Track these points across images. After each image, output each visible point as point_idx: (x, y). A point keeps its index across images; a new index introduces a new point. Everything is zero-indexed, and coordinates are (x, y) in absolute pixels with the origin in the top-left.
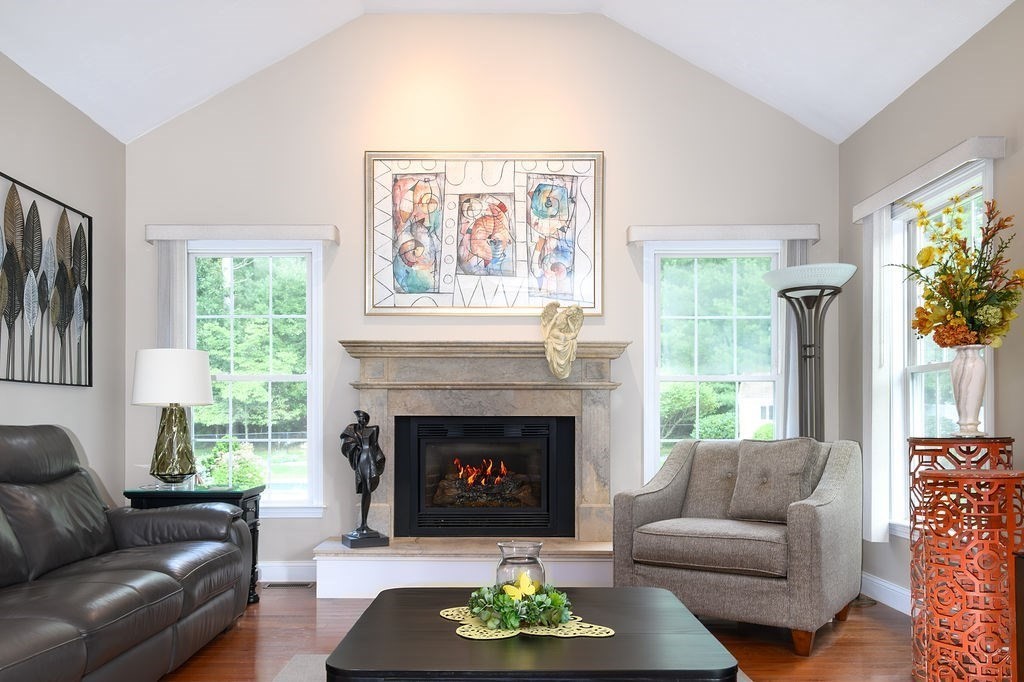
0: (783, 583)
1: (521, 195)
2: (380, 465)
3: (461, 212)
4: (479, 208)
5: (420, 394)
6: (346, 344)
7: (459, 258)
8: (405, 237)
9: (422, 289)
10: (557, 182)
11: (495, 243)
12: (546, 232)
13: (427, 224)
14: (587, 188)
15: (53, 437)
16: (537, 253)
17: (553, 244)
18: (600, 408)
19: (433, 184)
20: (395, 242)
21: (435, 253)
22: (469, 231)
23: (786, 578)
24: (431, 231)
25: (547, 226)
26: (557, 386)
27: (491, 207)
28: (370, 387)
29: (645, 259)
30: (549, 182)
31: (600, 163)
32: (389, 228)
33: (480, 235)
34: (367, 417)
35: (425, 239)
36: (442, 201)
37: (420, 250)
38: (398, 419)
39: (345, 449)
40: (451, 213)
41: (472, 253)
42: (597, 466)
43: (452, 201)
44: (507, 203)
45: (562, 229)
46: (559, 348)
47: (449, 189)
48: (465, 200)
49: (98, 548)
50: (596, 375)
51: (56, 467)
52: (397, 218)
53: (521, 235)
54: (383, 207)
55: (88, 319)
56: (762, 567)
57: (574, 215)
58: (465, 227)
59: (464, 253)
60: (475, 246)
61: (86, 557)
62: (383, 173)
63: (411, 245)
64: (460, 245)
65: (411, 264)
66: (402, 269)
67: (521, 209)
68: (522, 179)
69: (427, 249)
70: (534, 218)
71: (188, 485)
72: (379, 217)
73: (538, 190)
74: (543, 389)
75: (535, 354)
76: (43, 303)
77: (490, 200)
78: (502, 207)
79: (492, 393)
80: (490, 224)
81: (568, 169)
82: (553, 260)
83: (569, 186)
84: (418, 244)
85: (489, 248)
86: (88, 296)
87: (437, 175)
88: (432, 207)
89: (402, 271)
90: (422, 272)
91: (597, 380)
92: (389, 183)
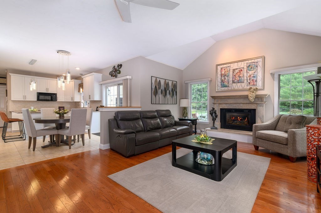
0: (287, 146)
1: (245, 67)
2: (216, 116)
3: (233, 72)
4: (237, 71)
5: (225, 105)
6: (212, 97)
7: (233, 81)
8: (223, 78)
9: (226, 86)
10: (253, 64)
11: (240, 77)
12: (251, 74)
13: (227, 75)
14: (260, 64)
15: (168, 111)
16: (249, 78)
17: (252, 76)
18: (262, 107)
19: (228, 68)
20: (221, 79)
21: (228, 80)
22: (235, 76)
23: (287, 145)
24: (227, 76)
25: (251, 72)
26: (251, 103)
27: (239, 71)
28: (216, 104)
29: (275, 76)
30: (252, 64)
31: (264, 58)
32: (220, 77)
33: (237, 76)
34: (214, 109)
35: (226, 78)
36: (230, 71)
37: (225, 80)
38: (221, 109)
39: (210, 113)
40: (231, 73)
41: (235, 79)
42: (261, 119)
43: (231, 71)
44: (242, 69)
45: (254, 73)
46: (251, 96)
47: (231, 68)
48: (234, 70)
49: (172, 125)
50: (261, 101)
51: (168, 115)
52: (221, 75)
53: (245, 75)
54: (219, 73)
55: (176, 95)
56: (281, 142)
57: (257, 69)
58: (234, 75)
59: (234, 79)
60: (236, 78)
61: (170, 126)
62: (219, 68)
63: (224, 79)
64: (233, 78)
65: (224, 82)
66: (222, 83)
67: (245, 70)
68: (246, 64)
69: (227, 79)
70: (248, 71)
71: (186, 118)
72: (218, 75)
73: (249, 66)
74: (249, 104)
75: (246, 97)
76: (170, 93)
77: (239, 69)
78: (241, 70)
79: (238, 104)
80: (239, 74)
81: (256, 61)
82: (252, 79)
83: (256, 64)
84: (225, 79)
85: (239, 78)
86: (176, 92)
87: (229, 66)
88: (228, 72)
89: (222, 84)
90: (226, 84)
91: (261, 102)
92: (220, 69)
